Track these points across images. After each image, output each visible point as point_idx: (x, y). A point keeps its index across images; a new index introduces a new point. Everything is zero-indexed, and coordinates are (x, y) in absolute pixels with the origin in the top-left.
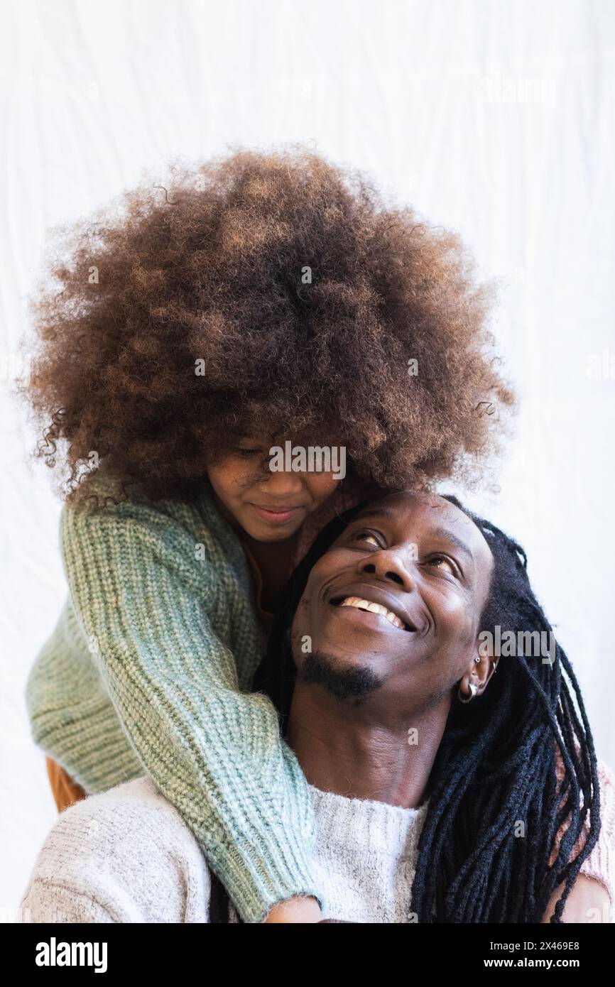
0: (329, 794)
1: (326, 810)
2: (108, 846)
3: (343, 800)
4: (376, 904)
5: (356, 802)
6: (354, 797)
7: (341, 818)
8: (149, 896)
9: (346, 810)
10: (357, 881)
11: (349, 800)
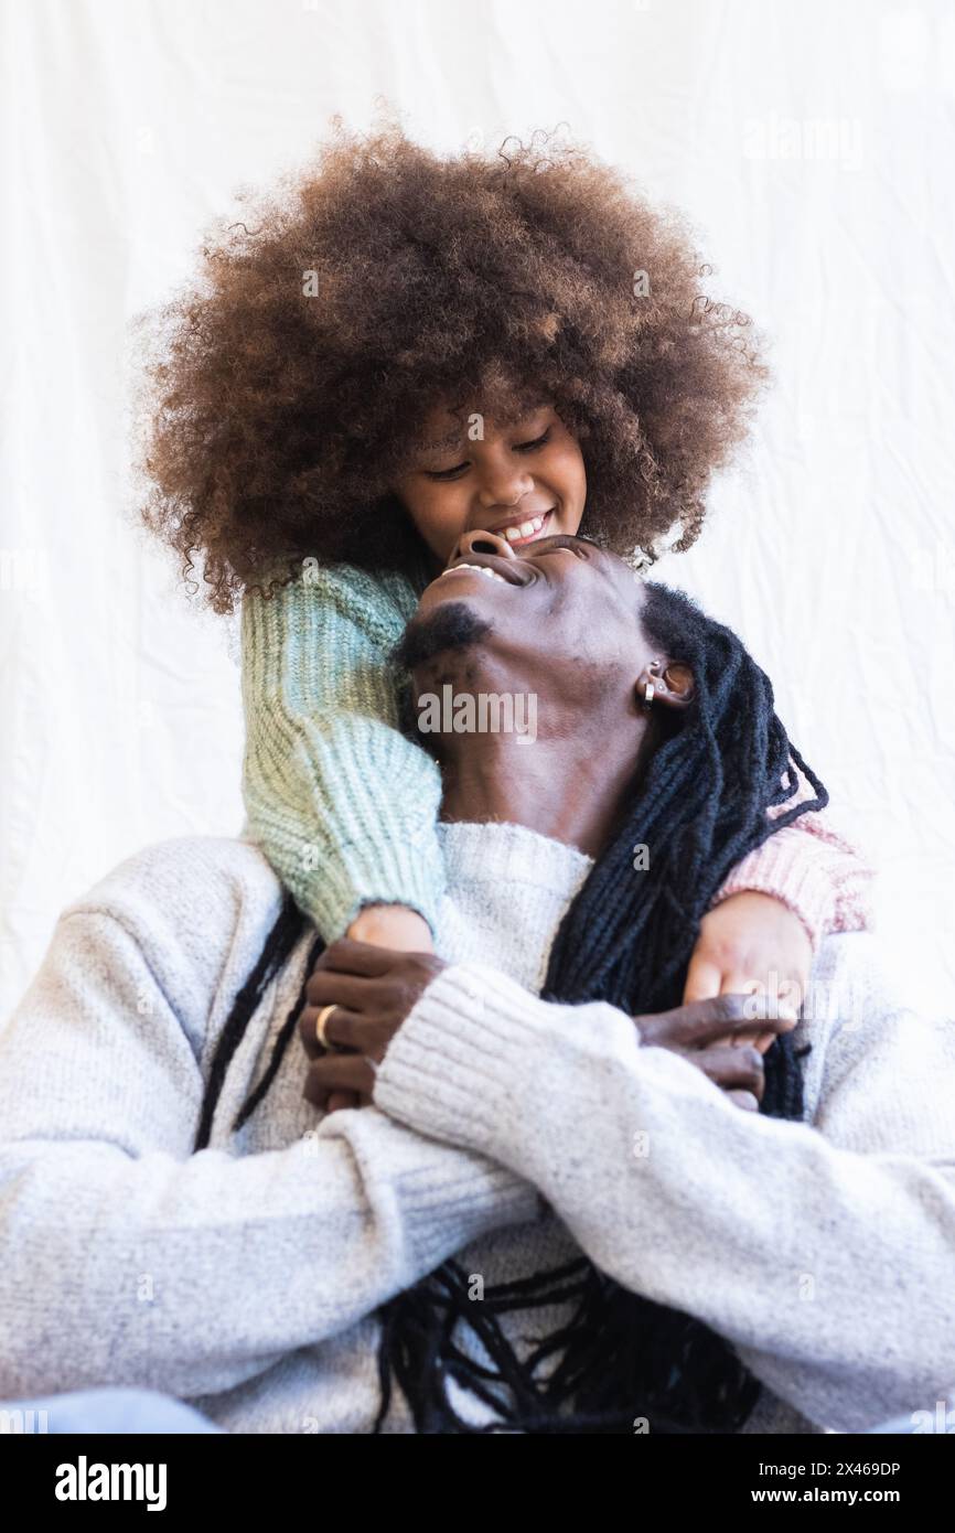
0: (456, 825)
1: (453, 843)
2: (145, 869)
3: (473, 828)
4: (513, 936)
5: (492, 826)
6: (487, 821)
7: (470, 849)
8: (184, 911)
9: (478, 839)
10: (492, 919)
11: (481, 826)
